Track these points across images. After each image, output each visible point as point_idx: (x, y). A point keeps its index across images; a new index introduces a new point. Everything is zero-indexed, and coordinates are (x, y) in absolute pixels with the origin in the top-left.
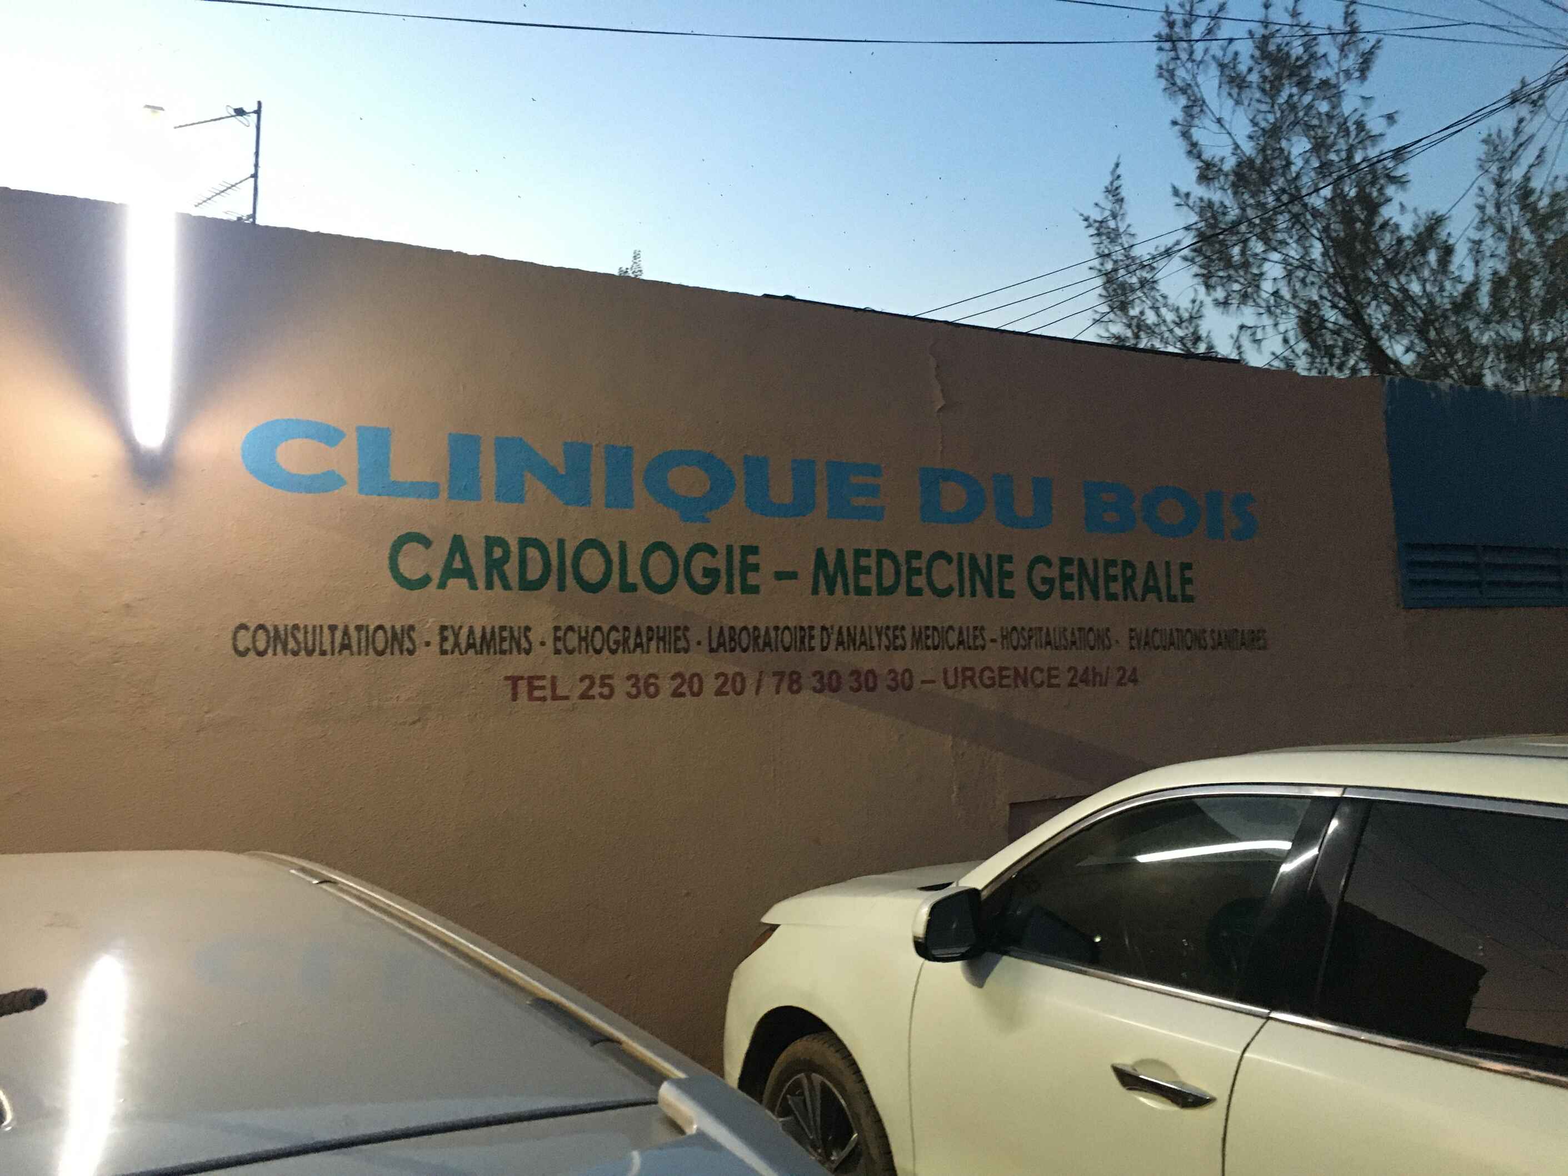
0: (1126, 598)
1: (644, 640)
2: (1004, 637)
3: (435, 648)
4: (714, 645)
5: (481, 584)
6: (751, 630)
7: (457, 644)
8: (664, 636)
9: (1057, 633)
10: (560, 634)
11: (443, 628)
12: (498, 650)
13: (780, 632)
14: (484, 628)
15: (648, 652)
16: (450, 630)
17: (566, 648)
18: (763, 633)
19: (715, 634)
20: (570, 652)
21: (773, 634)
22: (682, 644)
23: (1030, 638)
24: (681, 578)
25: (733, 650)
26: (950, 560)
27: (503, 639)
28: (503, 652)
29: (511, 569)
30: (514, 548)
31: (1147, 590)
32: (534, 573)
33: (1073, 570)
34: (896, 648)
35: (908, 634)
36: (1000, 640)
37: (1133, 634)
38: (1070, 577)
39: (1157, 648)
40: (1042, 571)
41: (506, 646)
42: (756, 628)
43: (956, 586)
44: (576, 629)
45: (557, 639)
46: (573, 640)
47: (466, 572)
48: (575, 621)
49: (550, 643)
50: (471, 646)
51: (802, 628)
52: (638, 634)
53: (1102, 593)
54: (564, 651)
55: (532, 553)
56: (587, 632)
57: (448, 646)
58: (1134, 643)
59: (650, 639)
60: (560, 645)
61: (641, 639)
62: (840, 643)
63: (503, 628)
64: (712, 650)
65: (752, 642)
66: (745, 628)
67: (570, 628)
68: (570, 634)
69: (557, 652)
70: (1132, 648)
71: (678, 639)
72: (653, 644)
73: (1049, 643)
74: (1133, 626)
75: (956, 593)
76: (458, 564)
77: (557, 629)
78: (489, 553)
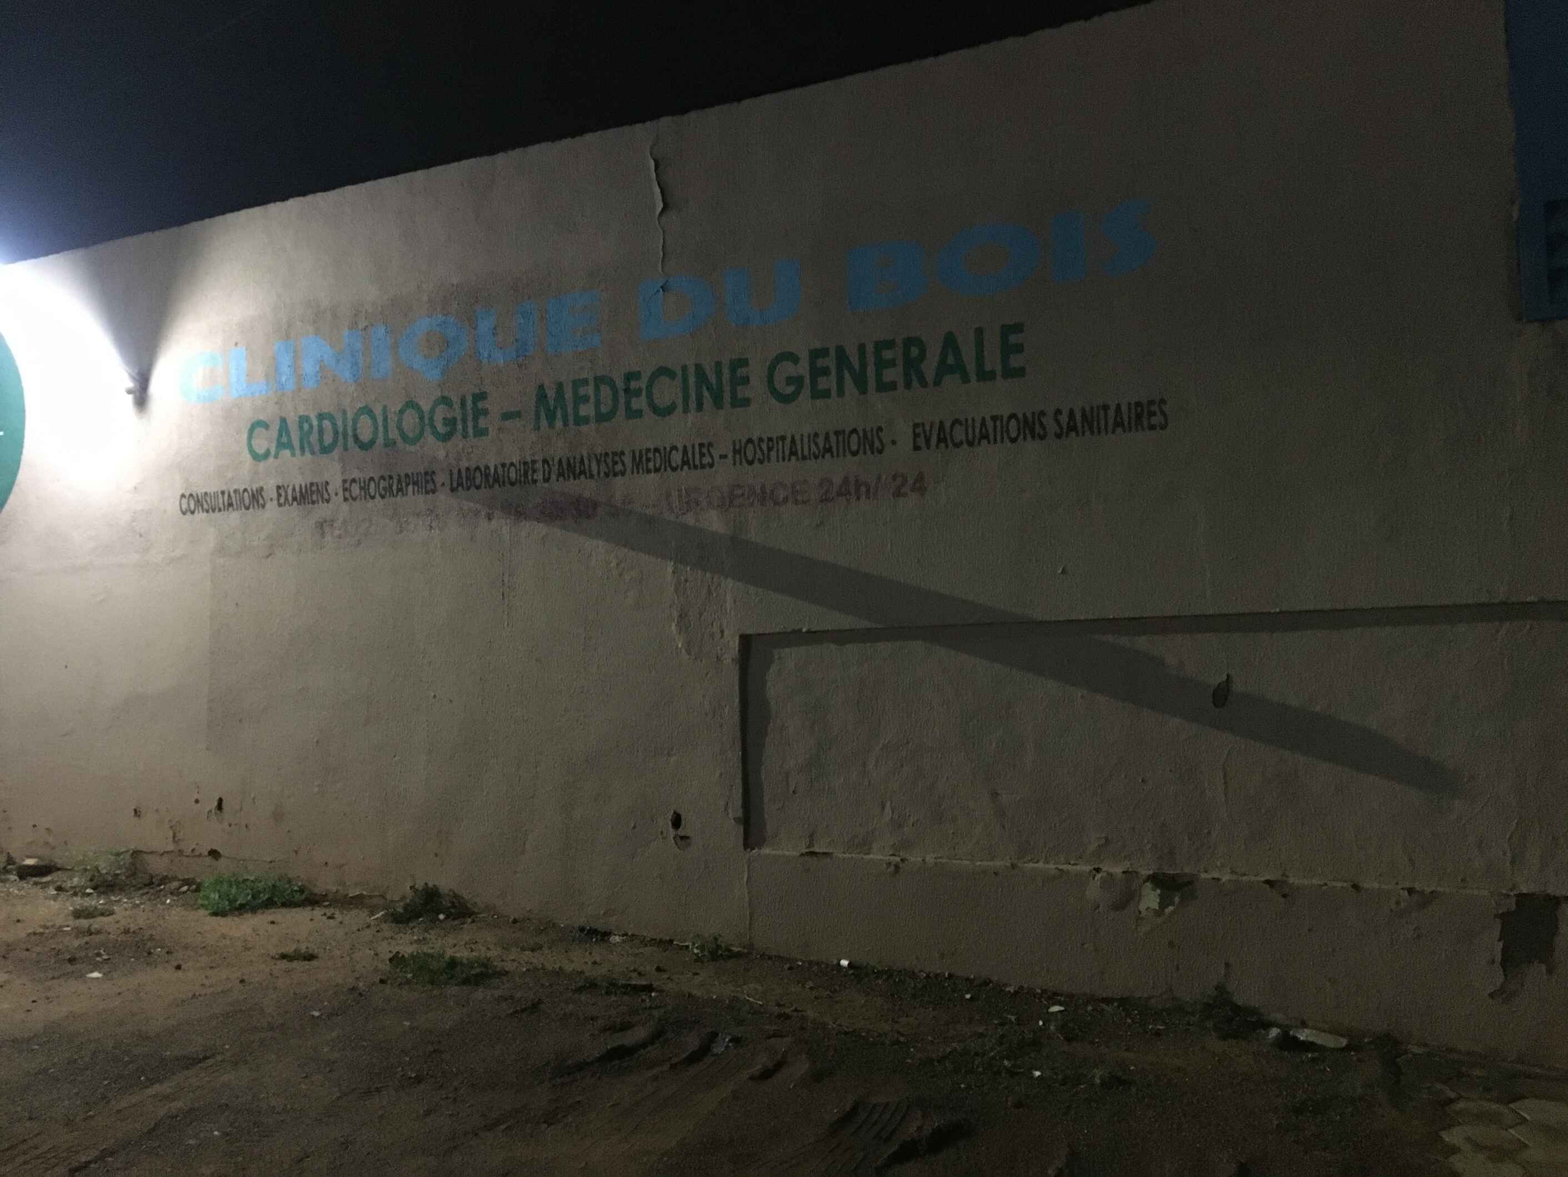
0: (908, 385)
1: (404, 484)
2: (736, 452)
3: (275, 502)
4: (455, 485)
5: (298, 452)
6: (483, 469)
7: (286, 499)
8: (418, 481)
9: (806, 440)
10: (347, 485)
11: (279, 487)
12: (310, 501)
13: (506, 469)
14: (301, 485)
15: (407, 494)
16: (282, 488)
17: (351, 496)
18: (492, 471)
19: (455, 476)
20: (354, 499)
21: (500, 470)
22: (430, 486)
23: (770, 449)
24: (428, 430)
25: (468, 489)
26: (672, 375)
27: (312, 492)
28: (313, 502)
29: (314, 437)
30: (315, 423)
31: (943, 369)
32: (328, 439)
33: (830, 362)
34: (615, 475)
35: (627, 460)
36: (730, 455)
37: (919, 430)
38: (825, 372)
39: (957, 445)
40: (787, 369)
41: (314, 497)
42: (487, 467)
43: (680, 402)
44: (358, 480)
45: (345, 490)
46: (356, 490)
47: (289, 446)
48: (356, 474)
49: (341, 493)
50: (294, 499)
51: (525, 463)
52: (399, 481)
53: (872, 383)
54: (350, 498)
55: (326, 423)
56: (365, 482)
57: (282, 500)
58: (921, 441)
59: (407, 485)
60: (347, 494)
61: (401, 485)
62: (561, 474)
63: (312, 484)
64: (453, 490)
65: (484, 480)
66: (478, 468)
67: (354, 481)
68: (354, 484)
69: (346, 499)
70: (916, 448)
71: (427, 482)
72: (410, 488)
73: (793, 453)
74: (918, 421)
75: (680, 408)
76: (284, 439)
77: (345, 481)
78: (301, 428)
